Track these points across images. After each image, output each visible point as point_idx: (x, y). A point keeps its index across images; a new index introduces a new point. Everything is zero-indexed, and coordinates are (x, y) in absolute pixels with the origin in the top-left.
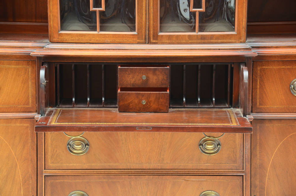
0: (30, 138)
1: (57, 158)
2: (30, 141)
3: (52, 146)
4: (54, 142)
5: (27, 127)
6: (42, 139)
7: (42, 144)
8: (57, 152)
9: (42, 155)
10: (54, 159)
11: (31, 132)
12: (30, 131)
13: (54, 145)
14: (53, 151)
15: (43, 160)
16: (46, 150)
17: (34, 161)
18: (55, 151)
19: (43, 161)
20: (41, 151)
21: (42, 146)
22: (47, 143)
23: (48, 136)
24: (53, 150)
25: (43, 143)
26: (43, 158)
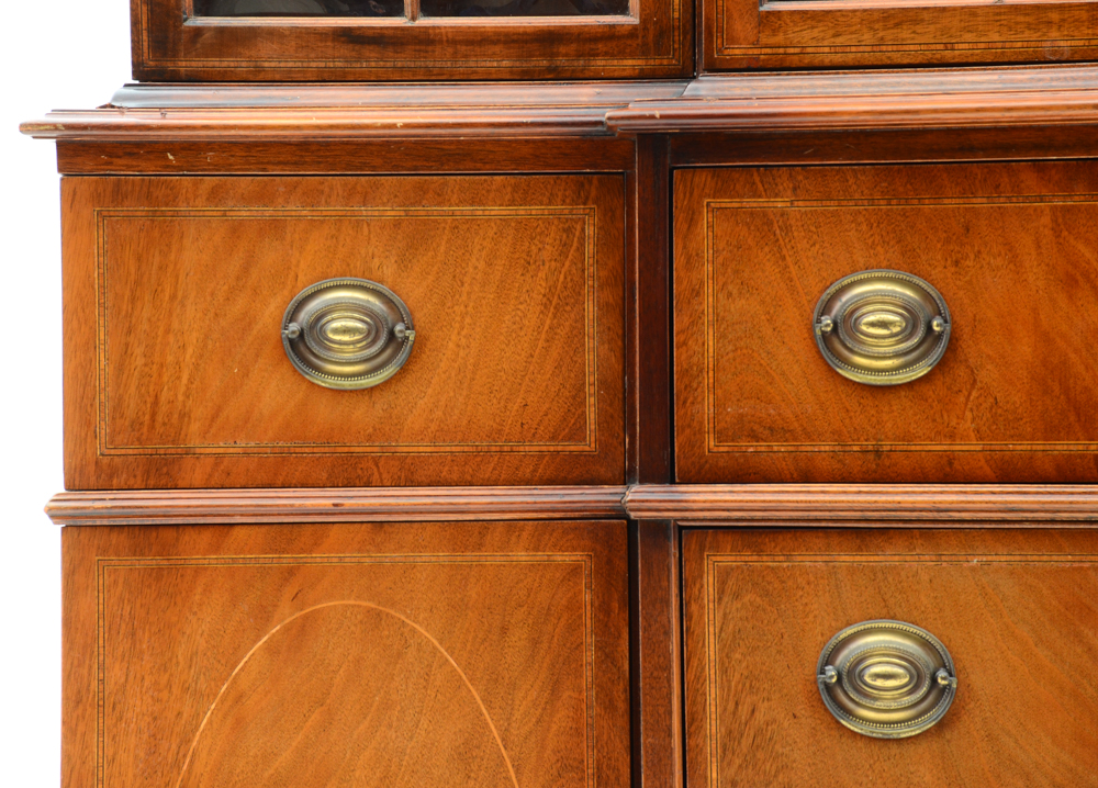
0: (590, 640)
1: (760, 755)
2: (589, 656)
3: (729, 681)
4: (738, 656)
5: (575, 570)
6: (667, 633)
7: (668, 668)
8: (760, 717)
9: (670, 735)
10: (738, 762)
11: (597, 604)
12: (587, 597)
13: (737, 676)
14: (734, 713)
15: (672, 765)
16: (694, 703)
17: (612, 777)
18: (744, 711)
19: (672, 774)
20: (661, 710)
21: (669, 680)
22: (695, 662)
23: (701, 616)
24: (731, 706)
25: (670, 661)
26: (671, 753)
